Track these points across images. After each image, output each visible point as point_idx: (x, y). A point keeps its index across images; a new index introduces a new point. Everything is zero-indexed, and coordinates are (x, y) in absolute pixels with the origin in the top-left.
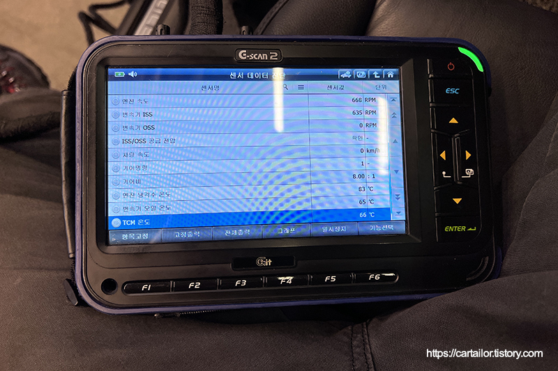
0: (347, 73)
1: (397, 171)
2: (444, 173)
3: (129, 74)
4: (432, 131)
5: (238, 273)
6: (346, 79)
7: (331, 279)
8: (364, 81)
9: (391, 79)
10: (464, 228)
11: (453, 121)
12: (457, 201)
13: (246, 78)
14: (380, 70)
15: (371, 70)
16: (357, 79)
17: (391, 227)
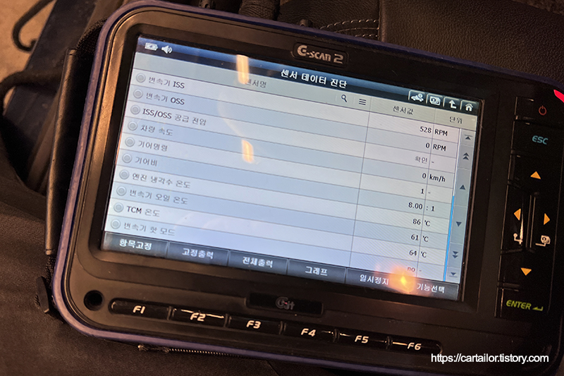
0: (419, 96)
1: (459, 224)
2: (515, 234)
3: (163, 49)
4: (509, 183)
5: (252, 311)
6: (417, 102)
7: (362, 340)
8: (437, 109)
9: (468, 112)
10: (528, 306)
11: (536, 175)
12: (526, 271)
13: (299, 80)
14: (457, 99)
15: (447, 97)
16: (430, 105)
17: (442, 289)
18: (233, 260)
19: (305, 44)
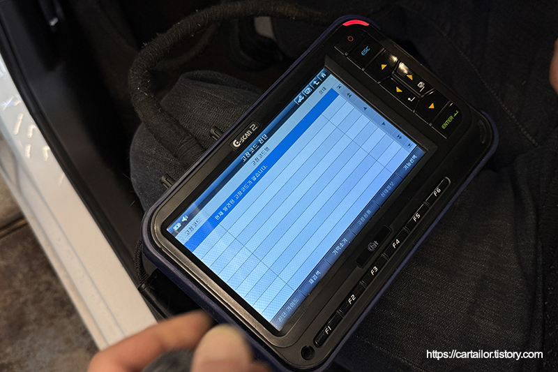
0: (301, 98)
1: (384, 124)
2: (409, 99)
3: (183, 221)
4: (379, 83)
5: (367, 266)
6: (303, 101)
7: (417, 217)
8: (314, 93)
9: (326, 77)
10: (451, 117)
11: (383, 66)
12: (432, 106)
14: (315, 78)
15: (310, 83)
16: (309, 95)
17: (414, 157)
18: (331, 260)
19: (234, 140)
